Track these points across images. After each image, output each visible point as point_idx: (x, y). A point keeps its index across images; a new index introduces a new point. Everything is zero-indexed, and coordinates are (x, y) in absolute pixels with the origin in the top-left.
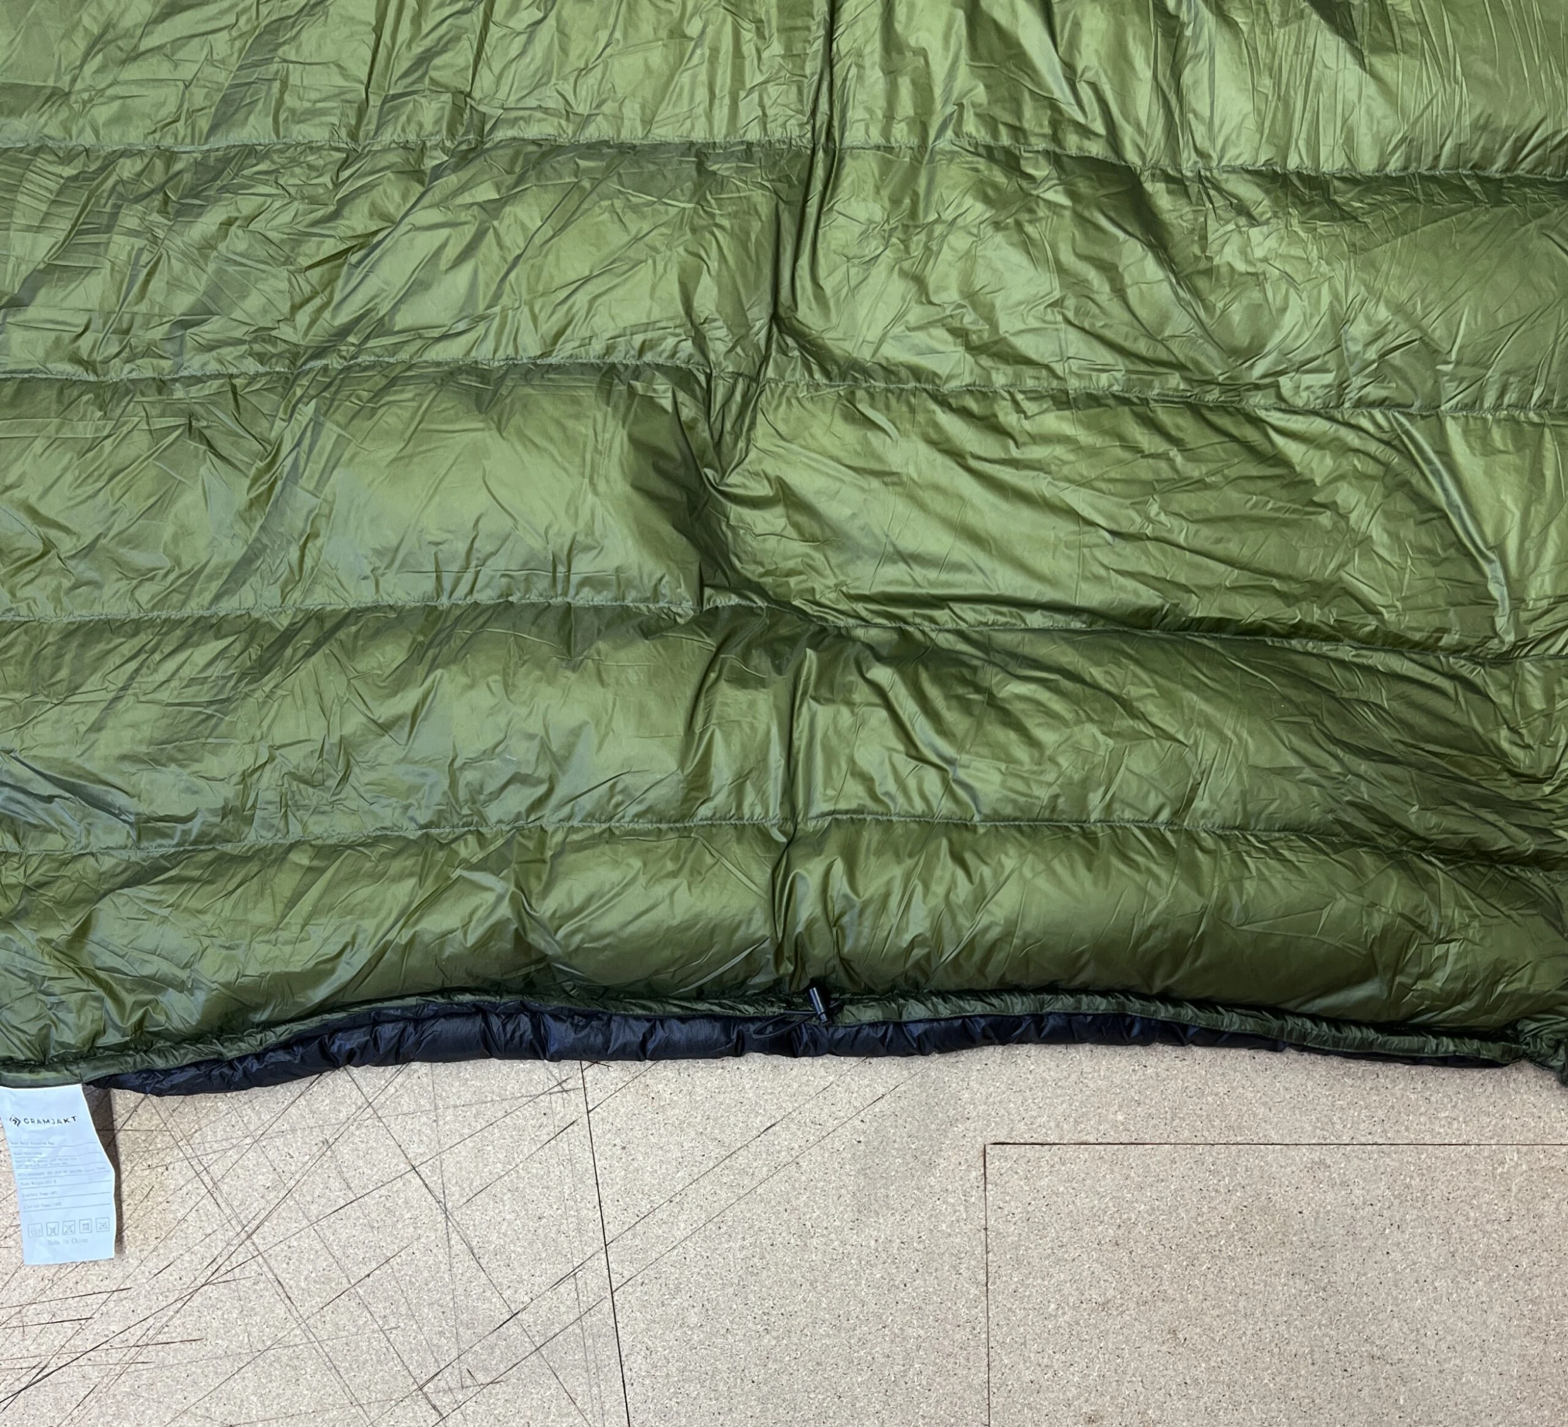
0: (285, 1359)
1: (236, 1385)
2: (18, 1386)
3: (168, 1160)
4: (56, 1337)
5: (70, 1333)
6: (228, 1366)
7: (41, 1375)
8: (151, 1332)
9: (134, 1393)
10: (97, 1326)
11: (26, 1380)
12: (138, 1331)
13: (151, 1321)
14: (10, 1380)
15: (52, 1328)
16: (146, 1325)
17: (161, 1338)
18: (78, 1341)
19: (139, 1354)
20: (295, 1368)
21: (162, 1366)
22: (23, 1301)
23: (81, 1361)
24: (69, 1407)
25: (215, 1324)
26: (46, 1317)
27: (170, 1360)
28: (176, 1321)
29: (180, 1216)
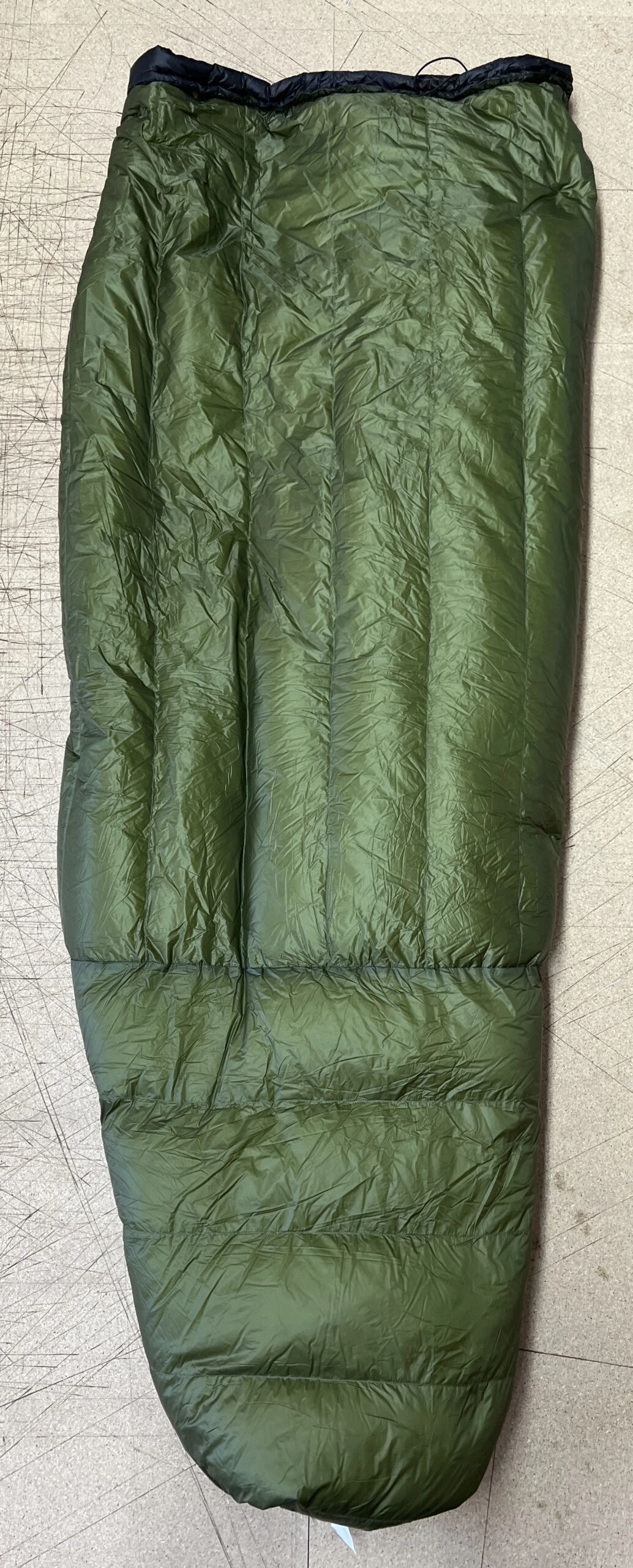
0: (146, 1405)
1: (121, 1415)
2: (15, 1398)
3: (107, 1290)
4: (38, 1375)
5: (45, 1373)
6: (118, 1404)
7: (27, 1393)
8: (84, 1380)
9: (70, 1411)
10: (59, 1372)
11: (20, 1395)
12: (78, 1378)
13: (85, 1373)
14: (12, 1393)
15: (37, 1369)
16: (83, 1375)
17: (89, 1383)
18: (48, 1378)
19: (77, 1390)
20: (151, 1410)
21: (86, 1398)
22: (26, 1352)
23: (48, 1389)
24: (38, 1413)
25: (116, 1380)
26: (35, 1363)
27: (91, 1396)
28: (98, 1376)
29: (108, 1320)
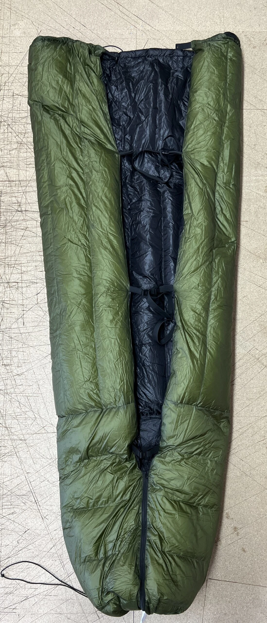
0: (72, 602)
2: (22, 600)
3: (56, 559)
6: (61, 602)
7: (27, 598)
8: (48, 593)
9: (43, 605)
10: (38, 590)
11: (24, 599)
12: (46, 592)
13: (48, 591)
14: (21, 598)
17: (50, 594)
18: (34, 593)
19: (45, 597)
20: (74, 604)
21: (49, 600)
23: (35, 597)
24: (31, 605)
25: (60, 593)
26: (29, 587)
27: (51, 599)
28: (53, 591)
29: (57, 571)
